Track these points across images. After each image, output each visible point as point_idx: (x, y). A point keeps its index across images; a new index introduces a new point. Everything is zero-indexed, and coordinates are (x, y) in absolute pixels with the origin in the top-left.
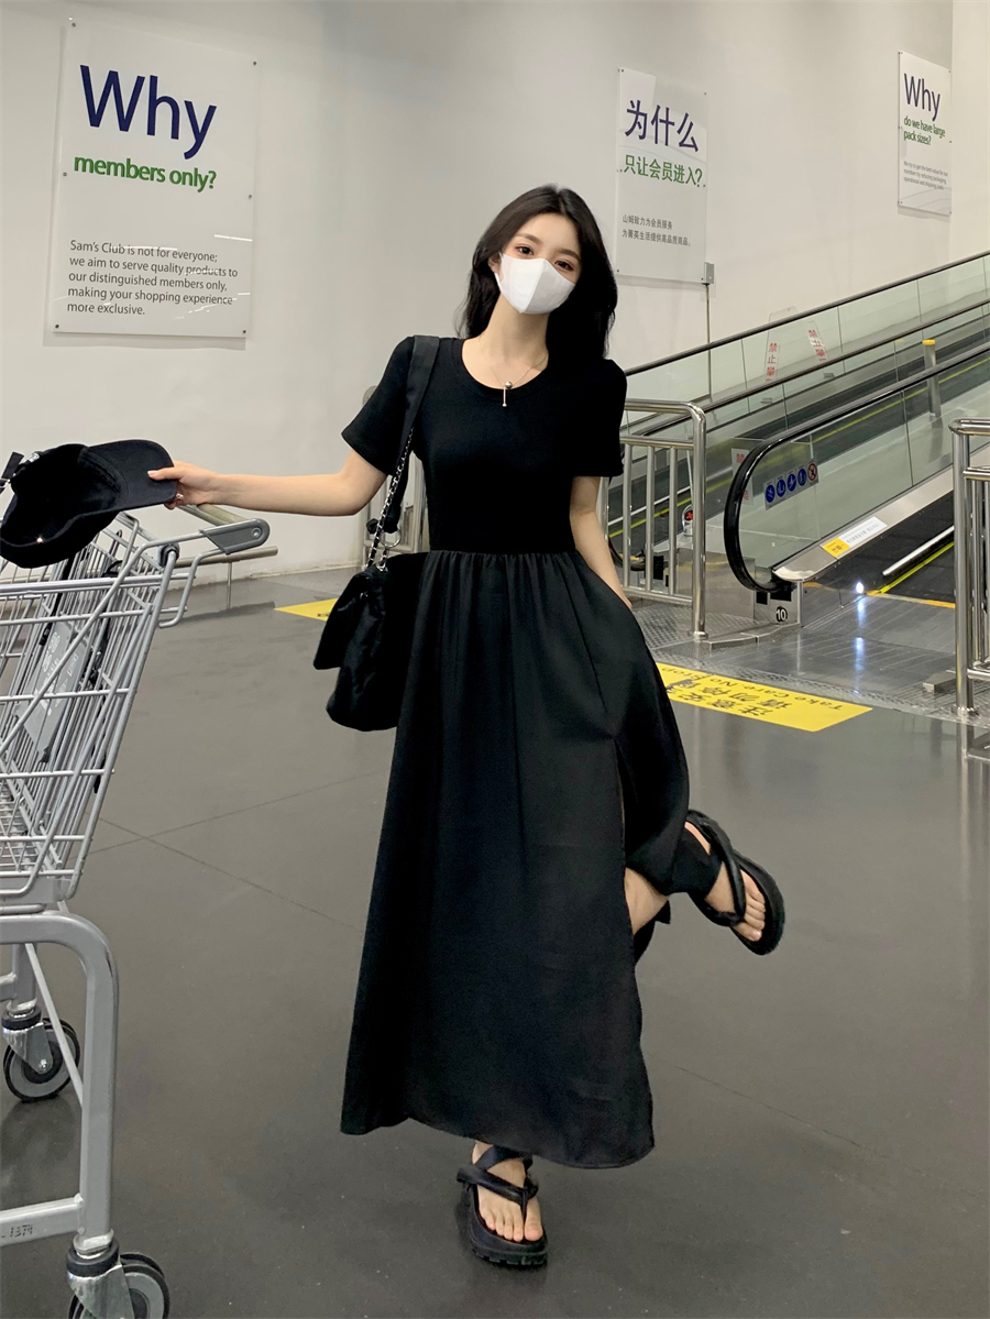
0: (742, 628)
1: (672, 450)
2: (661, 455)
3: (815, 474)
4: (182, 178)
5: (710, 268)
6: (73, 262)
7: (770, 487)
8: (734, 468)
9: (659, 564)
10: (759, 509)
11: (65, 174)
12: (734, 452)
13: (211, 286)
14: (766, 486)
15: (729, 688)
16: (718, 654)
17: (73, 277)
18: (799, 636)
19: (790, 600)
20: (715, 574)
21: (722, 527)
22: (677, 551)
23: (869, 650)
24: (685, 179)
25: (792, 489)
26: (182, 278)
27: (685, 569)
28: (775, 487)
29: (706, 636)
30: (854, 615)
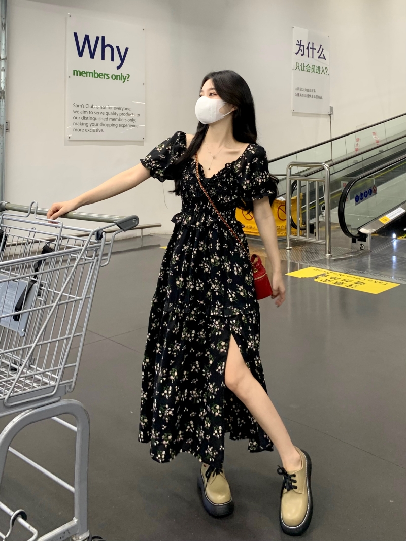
0: (346, 252)
1: (316, 182)
2: (312, 185)
3: (375, 191)
4: (116, 77)
5: (331, 108)
6: (74, 112)
7: (357, 196)
8: (342, 189)
9: (312, 228)
10: (352, 205)
11: (70, 77)
12: (342, 182)
13: (130, 120)
14: (355, 196)
15: (341, 277)
16: (337, 263)
17: (75, 118)
18: (369, 256)
19: (365, 241)
20: (335, 231)
21: (337, 213)
22: (319, 222)
23: (398, 261)
24: (321, 72)
25: (366, 197)
26: (118, 117)
27: (323, 229)
28: (359, 196)
29: (331, 256)
30: (392, 246)
